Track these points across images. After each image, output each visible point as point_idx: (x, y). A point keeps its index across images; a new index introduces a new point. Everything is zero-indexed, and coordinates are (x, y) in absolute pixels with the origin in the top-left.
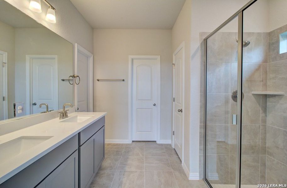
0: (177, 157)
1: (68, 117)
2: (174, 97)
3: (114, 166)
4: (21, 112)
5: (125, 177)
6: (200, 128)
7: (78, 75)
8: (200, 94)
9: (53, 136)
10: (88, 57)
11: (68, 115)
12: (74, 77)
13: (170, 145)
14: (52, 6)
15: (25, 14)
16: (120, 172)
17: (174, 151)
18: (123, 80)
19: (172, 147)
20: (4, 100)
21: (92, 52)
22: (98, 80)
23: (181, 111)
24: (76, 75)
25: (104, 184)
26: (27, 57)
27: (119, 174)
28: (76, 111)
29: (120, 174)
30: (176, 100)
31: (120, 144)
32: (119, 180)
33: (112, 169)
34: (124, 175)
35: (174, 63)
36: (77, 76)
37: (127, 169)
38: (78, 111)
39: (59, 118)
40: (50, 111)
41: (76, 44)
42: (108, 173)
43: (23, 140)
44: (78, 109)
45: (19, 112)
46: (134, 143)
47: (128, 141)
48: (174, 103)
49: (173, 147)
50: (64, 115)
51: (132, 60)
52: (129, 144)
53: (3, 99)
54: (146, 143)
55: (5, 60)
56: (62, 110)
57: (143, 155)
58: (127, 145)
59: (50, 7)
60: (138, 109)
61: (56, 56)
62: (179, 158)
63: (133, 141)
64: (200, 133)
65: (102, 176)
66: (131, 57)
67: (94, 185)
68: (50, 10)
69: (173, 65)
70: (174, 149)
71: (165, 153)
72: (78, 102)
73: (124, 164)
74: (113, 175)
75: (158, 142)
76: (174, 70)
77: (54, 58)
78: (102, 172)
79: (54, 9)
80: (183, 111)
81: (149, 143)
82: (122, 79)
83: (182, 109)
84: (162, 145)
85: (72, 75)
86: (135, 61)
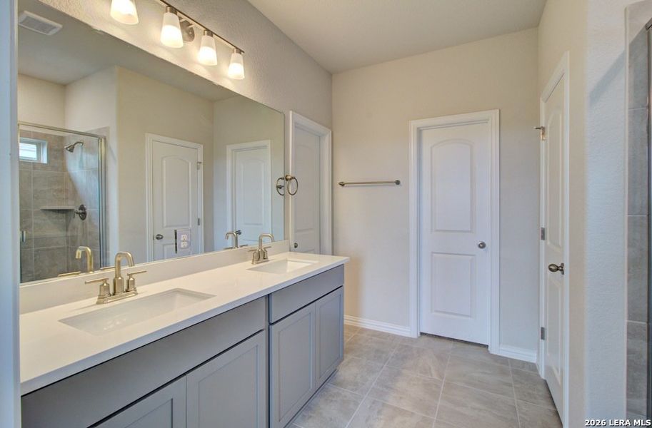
0: (551, 408)
1: (268, 261)
2: (543, 227)
3: (363, 384)
4: (186, 245)
5: (381, 419)
6: (632, 334)
7: (293, 176)
8: (627, 216)
9: (214, 296)
10: (320, 137)
11: (269, 258)
12: (287, 180)
13: (533, 367)
14: (237, 48)
15: (192, 74)
16: (373, 403)
17: (542, 388)
18: (398, 183)
19: (539, 376)
20: (199, 224)
21: (330, 125)
22: (342, 184)
23: (558, 269)
24: (291, 174)
25: (331, 420)
26: (229, 149)
27: (369, 406)
28: (290, 251)
29: (371, 407)
30: (548, 235)
31: (388, 335)
32: (367, 421)
33: (356, 390)
34: (379, 412)
35: (542, 124)
36: (292, 178)
37: (391, 400)
38: (295, 251)
39: (251, 262)
40: (242, 246)
41: (291, 112)
42: (345, 397)
43: (178, 296)
44: (296, 247)
45: (182, 246)
46: (425, 338)
47: (409, 332)
48: (542, 242)
49: (543, 375)
50: (261, 256)
51: (419, 131)
52: (410, 339)
53: (197, 223)
54: (459, 345)
55: (200, 159)
56: (256, 246)
57: (441, 376)
58: (404, 339)
59: (235, 50)
60: (435, 255)
61: (268, 143)
62: (557, 414)
63: (422, 334)
64: (629, 352)
65: (334, 399)
66: (415, 124)
67: (310, 414)
68: (235, 55)
69: (541, 131)
70: (545, 381)
71: (510, 385)
72: (296, 231)
73: (387, 387)
74: (356, 404)
75: (494, 350)
76: (543, 144)
77: (265, 147)
78: (333, 390)
79: (240, 51)
80: (566, 269)
81: (467, 346)
82: (395, 180)
83: (563, 264)
84: (504, 360)
85: (282, 176)
86: (425, 134)
